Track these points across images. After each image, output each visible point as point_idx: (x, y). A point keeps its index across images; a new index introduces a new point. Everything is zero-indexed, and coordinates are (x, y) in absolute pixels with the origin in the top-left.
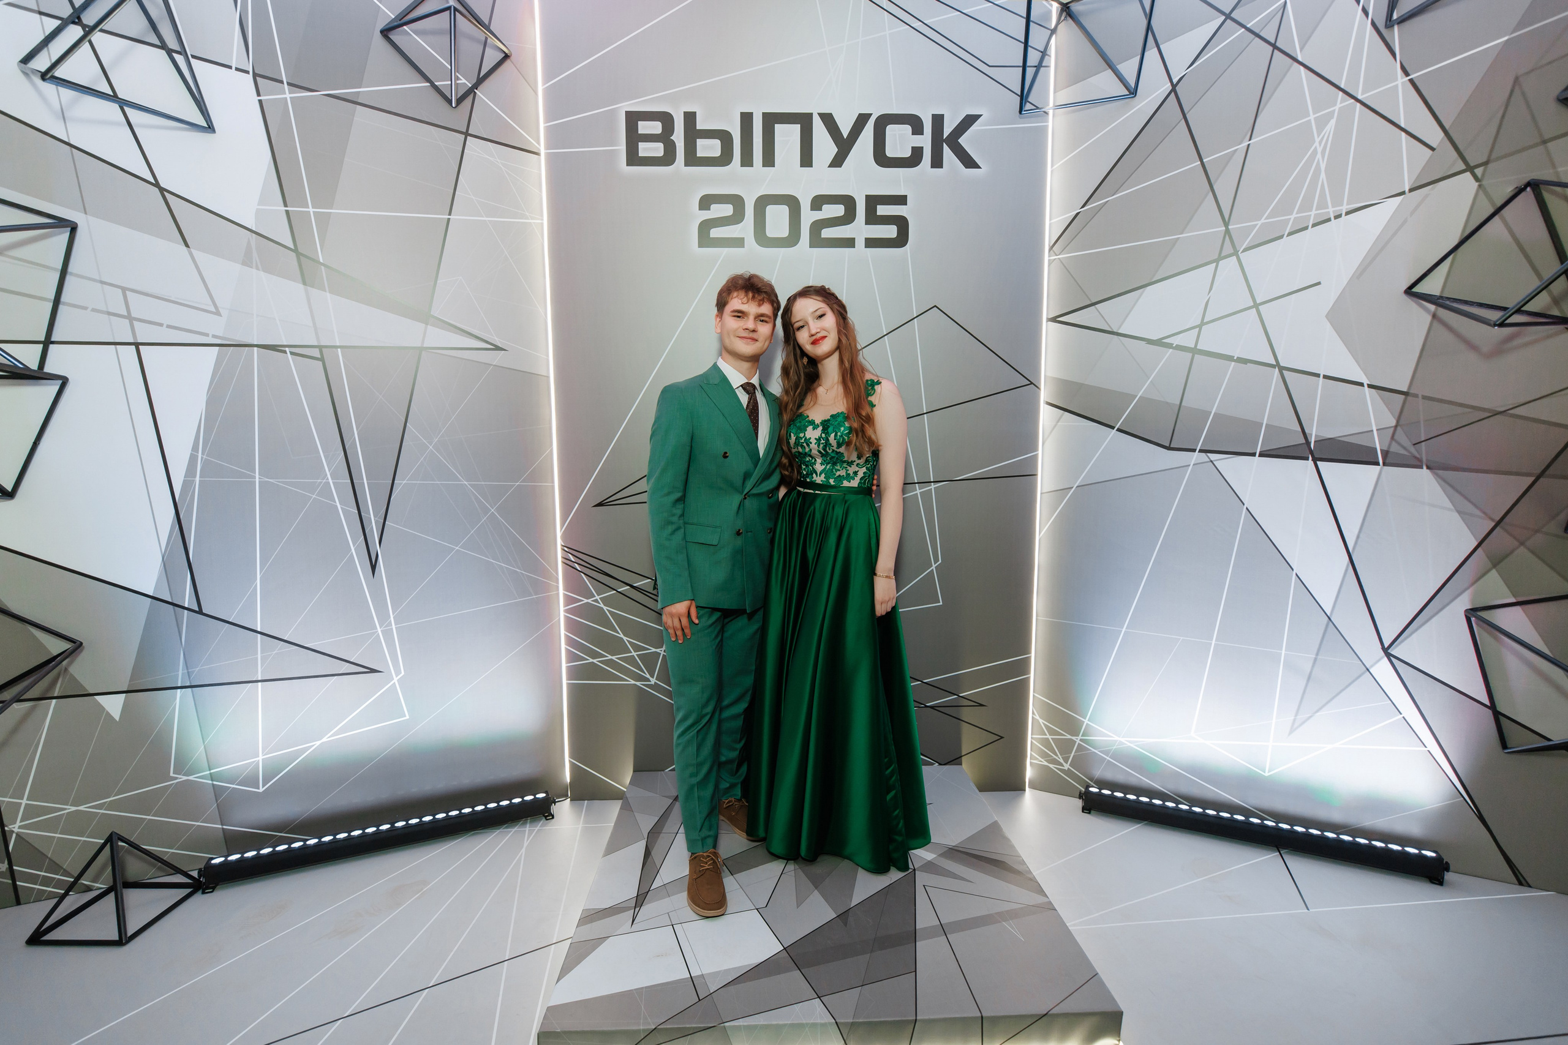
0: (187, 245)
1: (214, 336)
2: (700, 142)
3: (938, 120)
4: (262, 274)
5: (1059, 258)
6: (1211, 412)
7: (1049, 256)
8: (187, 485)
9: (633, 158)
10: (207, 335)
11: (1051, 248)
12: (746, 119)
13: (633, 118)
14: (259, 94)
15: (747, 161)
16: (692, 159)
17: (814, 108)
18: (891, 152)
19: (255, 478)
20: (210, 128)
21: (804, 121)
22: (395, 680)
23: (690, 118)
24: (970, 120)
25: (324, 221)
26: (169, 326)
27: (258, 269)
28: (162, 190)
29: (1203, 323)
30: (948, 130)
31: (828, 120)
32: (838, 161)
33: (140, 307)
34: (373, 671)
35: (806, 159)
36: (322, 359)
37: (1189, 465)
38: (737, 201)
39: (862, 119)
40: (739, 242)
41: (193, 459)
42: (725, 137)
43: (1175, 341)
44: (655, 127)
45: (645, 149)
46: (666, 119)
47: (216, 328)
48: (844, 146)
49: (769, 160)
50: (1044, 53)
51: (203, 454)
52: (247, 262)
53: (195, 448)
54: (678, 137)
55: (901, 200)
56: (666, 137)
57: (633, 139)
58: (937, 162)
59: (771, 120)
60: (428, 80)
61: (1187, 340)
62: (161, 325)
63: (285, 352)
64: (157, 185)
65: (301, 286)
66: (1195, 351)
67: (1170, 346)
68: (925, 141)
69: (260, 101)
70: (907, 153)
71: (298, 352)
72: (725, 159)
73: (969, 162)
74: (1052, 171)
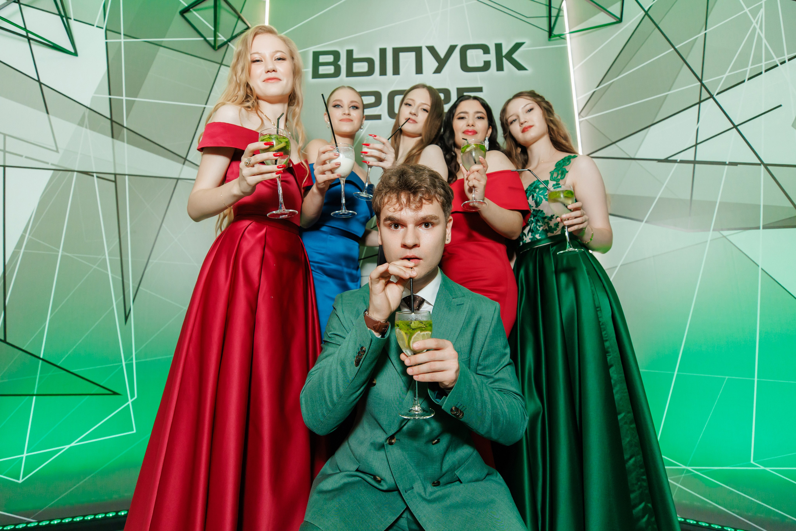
0: (48, 113)
1: (52, 164)
2: (355, 65)
3: (499, 47)
4: (88, 131)
5: (586, 120)
6: (716, 202)
7: (579, 118)
8: (15, 254)
9: (316, 75)
10: (48, 163)
11: (579, 114)
12: (383, 52)
13: (316, 55)
14: (106, 39)
15: (383, 72)
16: (350, 73)
17: (423, 43)
18: (470, 64)
19: (58, 252)
20: (76, 54)
21: (418, 51)
22: (130, 401)
23: (350, 53)
24: (518, 46)
25: (130, 104)
26: (26, 157)
27: (86, 128)
28: (41, 84)
29: (697, 144)
30: (505, 51)
31: (432, 50)
32: (438, 71)
33: (12, 145)
34: (115, 393)
35: (419, 70)
36: (115, 182)
37: (707, 242)
38: (377, 95)
39: (452, 49)
40: (378, 117)
41: (22, 237)
42: (370, 62)
43: (678, 158)
44: (330, 58)
45: (323, 70)
46: (336, 55)
47: (55, 159)
48: (442, 63)
49: (396, 71)
50: (560, 10)
51: (29, 234)
52: (81, 124)
53: (25, 231)
54: (343, 63)
55: (480, 90)
56: (335, 63)
57: (316, 64)
58: (500, 67)
59: (397, 52)
60: (202, 36)
61: (689, 155)
62: (22, 156)
63: (93, 176)
64: (39, 81)
65: (110, 139)
66: (695, 162)
67: (675, 161)
68: (492, 57)
69: (107, 43)
70: (481, 64)
71: (101, 176)
72: (370, 72)
73: (520, 67)
74: (574, 72)
